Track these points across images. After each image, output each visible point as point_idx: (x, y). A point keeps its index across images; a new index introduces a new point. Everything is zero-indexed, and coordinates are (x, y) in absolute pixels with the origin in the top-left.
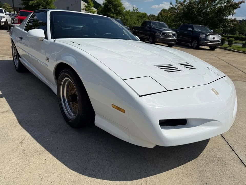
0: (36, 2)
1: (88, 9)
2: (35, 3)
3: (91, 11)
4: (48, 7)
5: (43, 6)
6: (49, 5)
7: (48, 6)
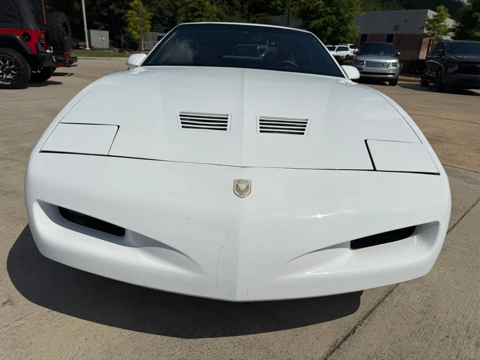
0: (322, 22)
1: (432, 26)
2: (320, 23)
3: (439, 29)
4: (343, 28)
5: (333, 27)
6: (345, 25)
7: (343, 26)
